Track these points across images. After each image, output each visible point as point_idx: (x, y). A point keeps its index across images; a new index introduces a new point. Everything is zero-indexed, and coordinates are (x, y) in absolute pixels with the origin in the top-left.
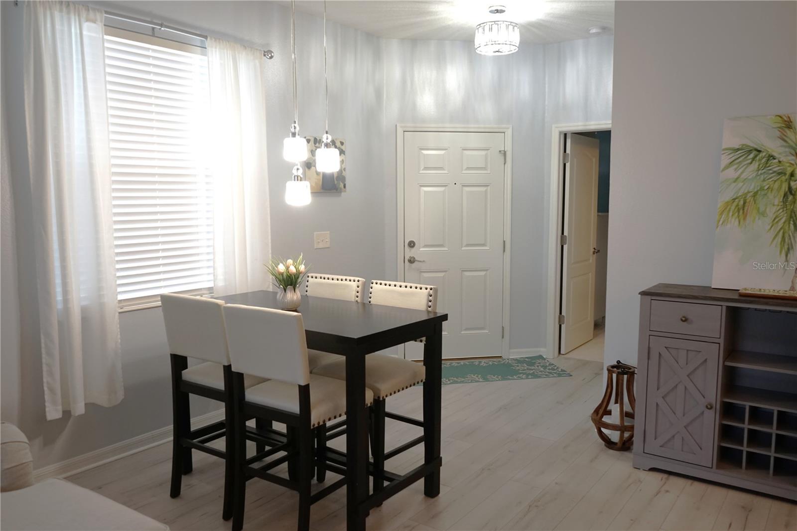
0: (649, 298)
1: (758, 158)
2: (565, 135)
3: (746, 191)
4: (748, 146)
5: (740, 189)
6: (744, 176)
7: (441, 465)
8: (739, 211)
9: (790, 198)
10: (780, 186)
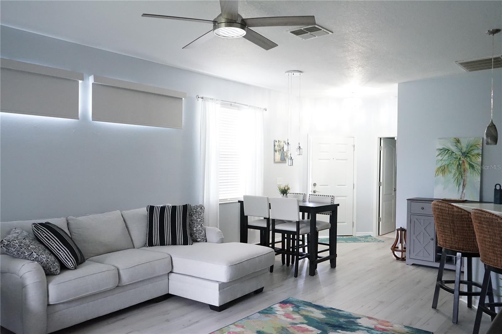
0: (410, 201)
1: (448, 152)
2: (381, 138)
3: (445, 164)
4: (445, 148)
5: (443, 163)
6: (444, 159)
7: (336, 257)
8: (442, 171)
9: (460, 167)
10: (456, 162)
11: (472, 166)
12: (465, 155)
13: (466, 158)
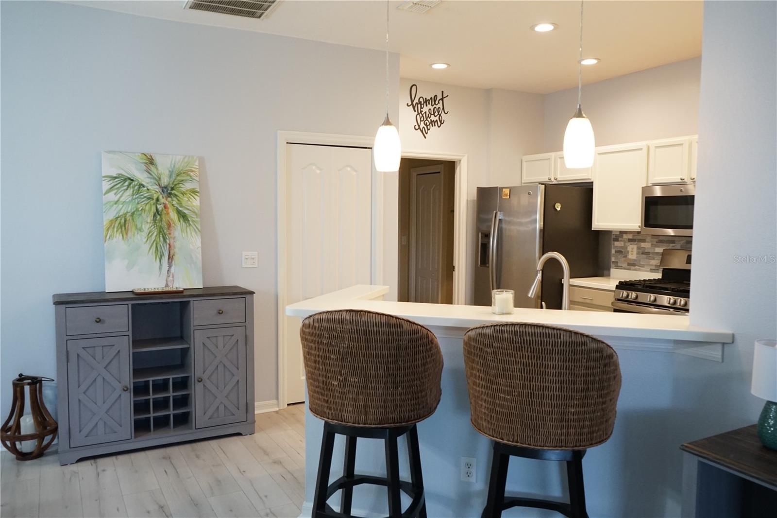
0: (64, 306)
1: (132, 185)
3: (125, 212)
4: (123, 175)
5: (121, 209)
6: (122, 199)
8: (121, 228)
9: (158, 217)
10: (150, 208)
11: (183, 216)
12: (169, 191)
13: (169, 199)
